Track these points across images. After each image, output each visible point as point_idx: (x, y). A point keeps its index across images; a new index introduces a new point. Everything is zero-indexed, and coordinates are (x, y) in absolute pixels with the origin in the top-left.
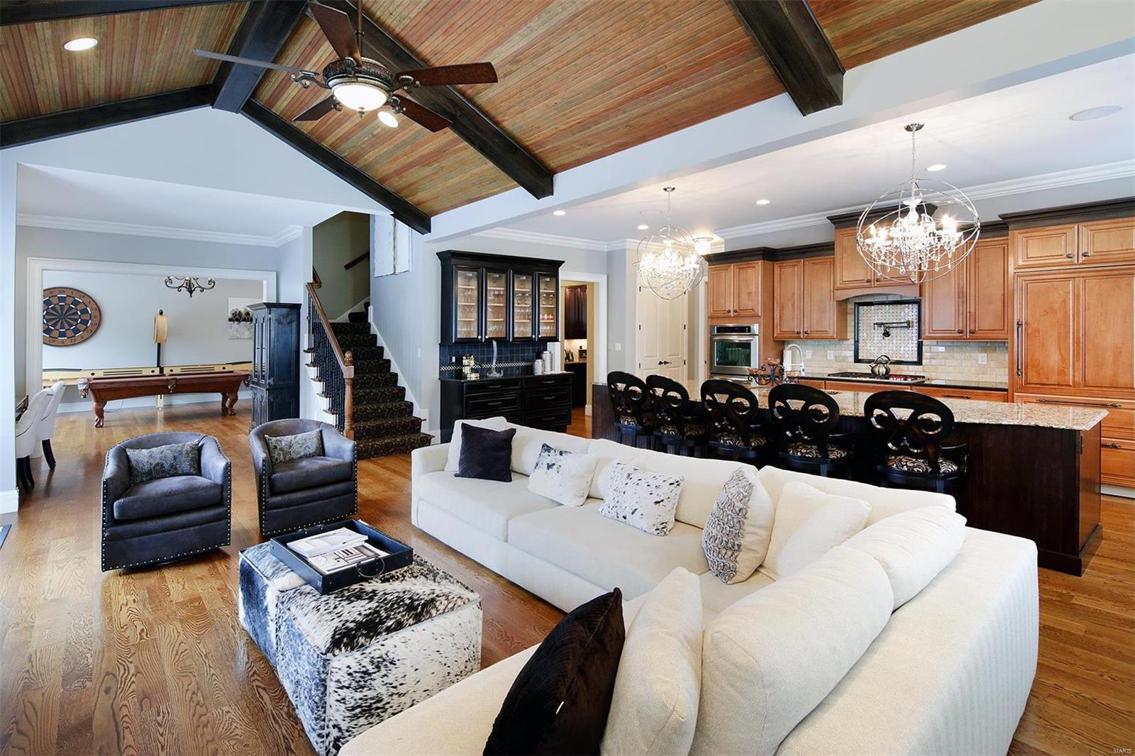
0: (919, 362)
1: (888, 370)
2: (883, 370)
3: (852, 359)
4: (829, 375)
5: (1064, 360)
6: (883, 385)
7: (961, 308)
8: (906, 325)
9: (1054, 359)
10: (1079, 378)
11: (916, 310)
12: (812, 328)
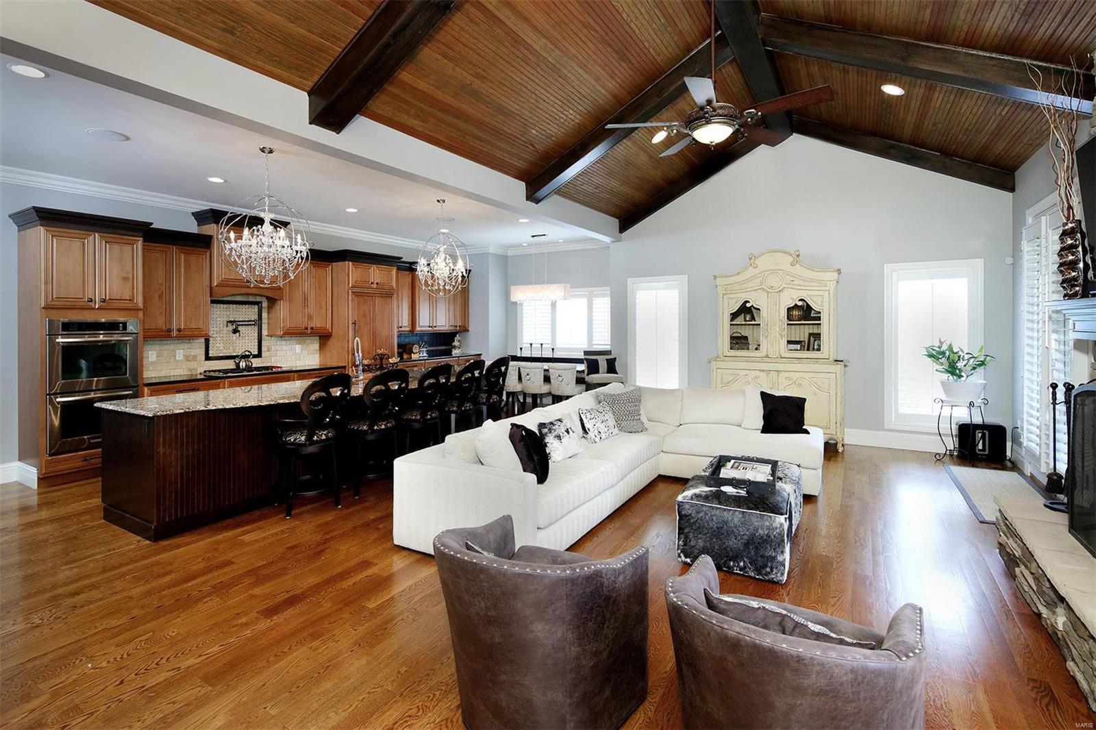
0: (259, 355)
1: (252, 364)
3: (203, 357)
8: (250, 323)
11: (257, 310)
12: (185, 325)
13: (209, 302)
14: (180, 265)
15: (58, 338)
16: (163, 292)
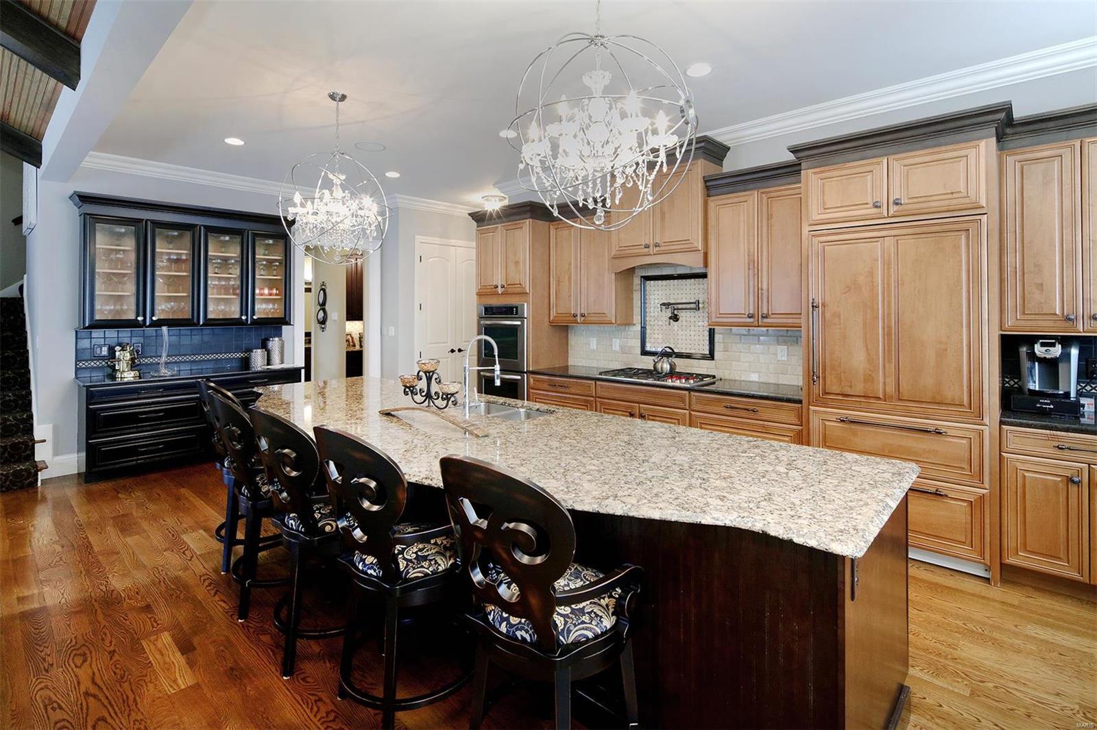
0: (711, 356)
1: (672, 367)
2: (666, 367)
3: (639, 351)
4: (601, 374)
5: (871, 360)
6: (658, 389)
7: (751, 284)
8: (693, 306)
9: (858, 360)
10: (891, 389)
15: (482, 321)
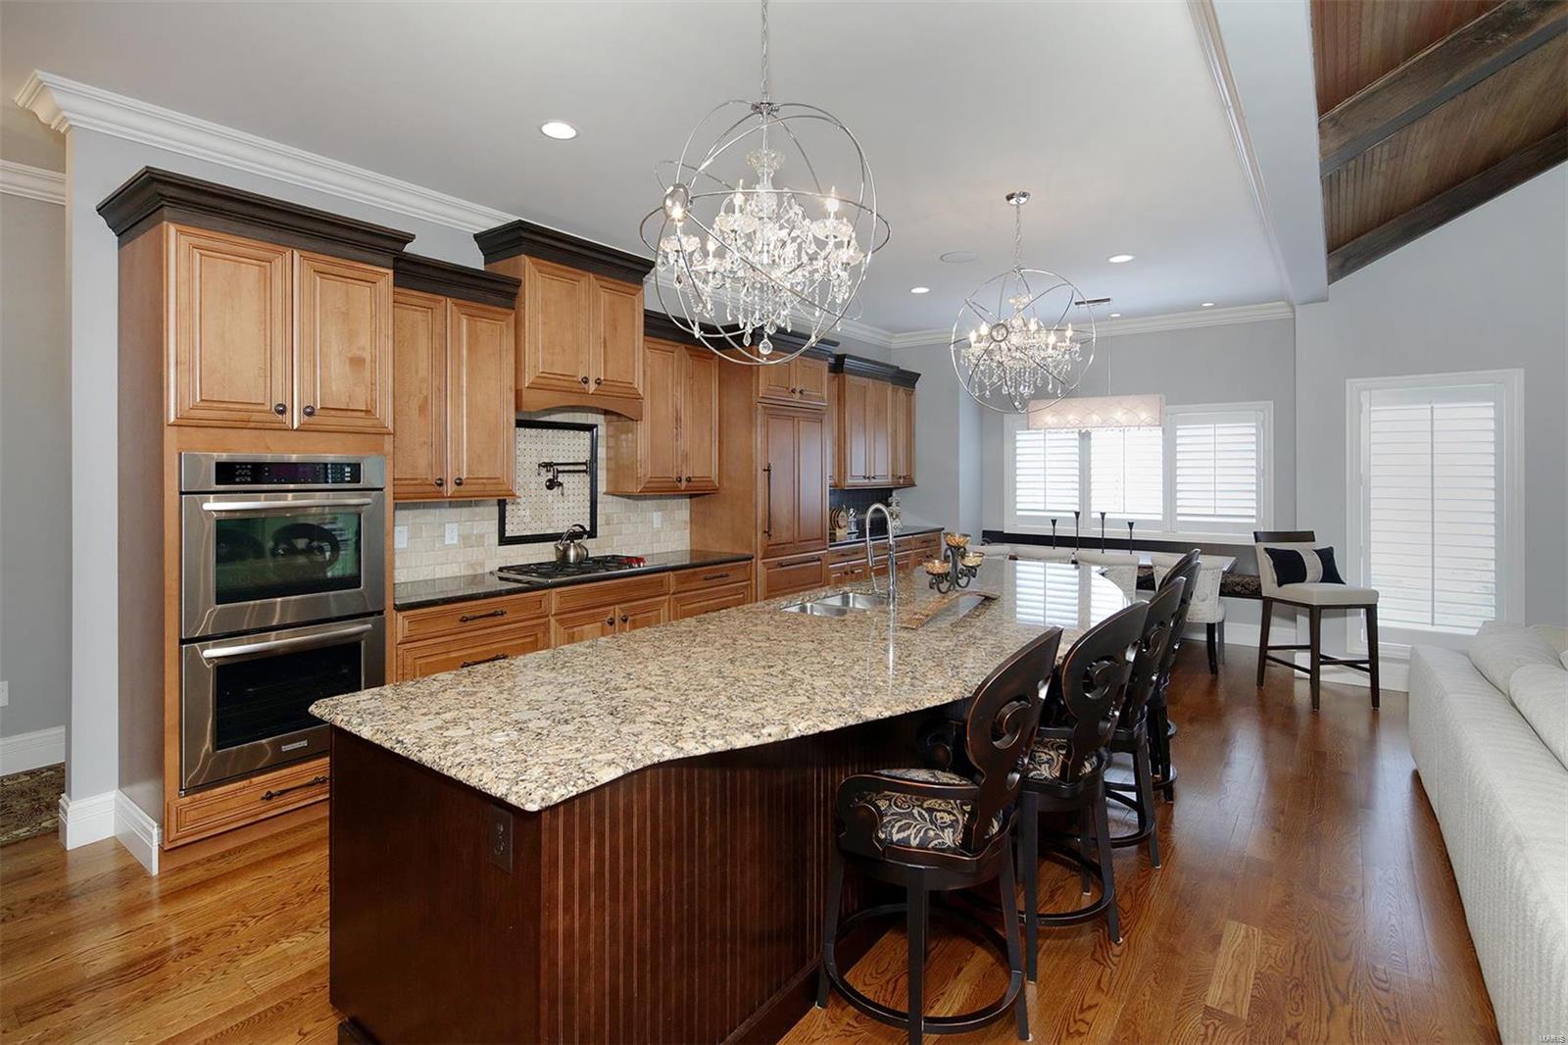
0: (592, 534)
3: (494, 539)
7: (677, 443)
8: (572, 468)
11: (588, 442)
12: (469, 471)
13: (514, 425)
14: (459, 339)
15: (208, 501)
16: (426, 397)
